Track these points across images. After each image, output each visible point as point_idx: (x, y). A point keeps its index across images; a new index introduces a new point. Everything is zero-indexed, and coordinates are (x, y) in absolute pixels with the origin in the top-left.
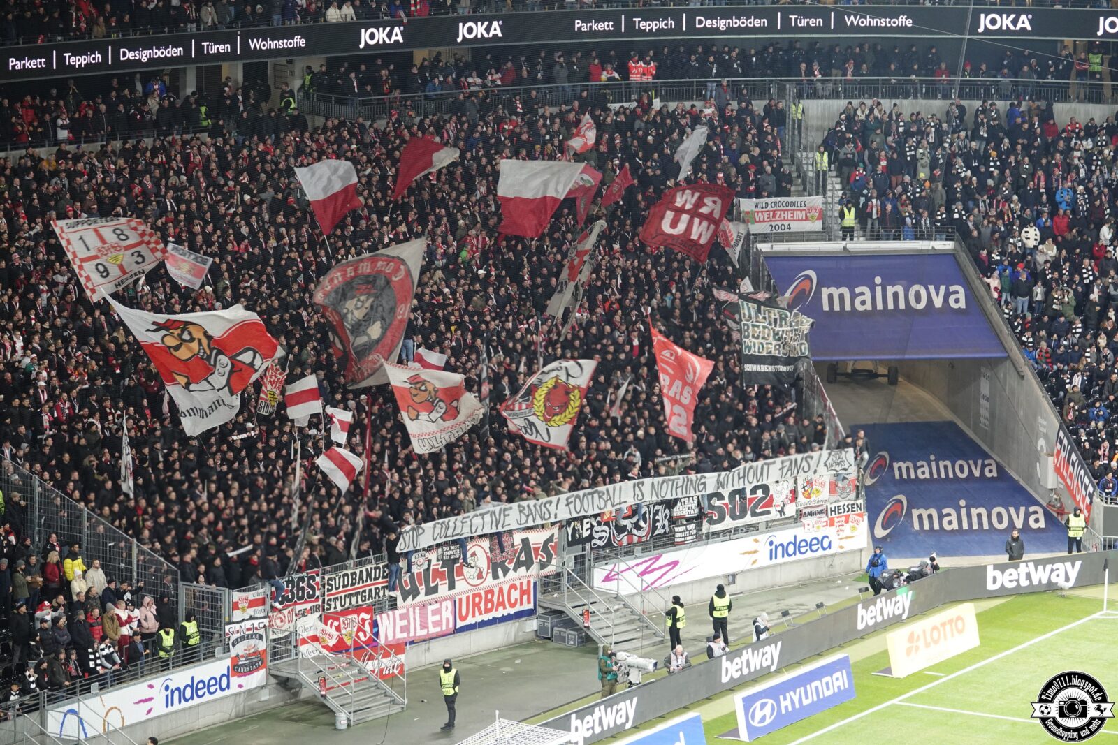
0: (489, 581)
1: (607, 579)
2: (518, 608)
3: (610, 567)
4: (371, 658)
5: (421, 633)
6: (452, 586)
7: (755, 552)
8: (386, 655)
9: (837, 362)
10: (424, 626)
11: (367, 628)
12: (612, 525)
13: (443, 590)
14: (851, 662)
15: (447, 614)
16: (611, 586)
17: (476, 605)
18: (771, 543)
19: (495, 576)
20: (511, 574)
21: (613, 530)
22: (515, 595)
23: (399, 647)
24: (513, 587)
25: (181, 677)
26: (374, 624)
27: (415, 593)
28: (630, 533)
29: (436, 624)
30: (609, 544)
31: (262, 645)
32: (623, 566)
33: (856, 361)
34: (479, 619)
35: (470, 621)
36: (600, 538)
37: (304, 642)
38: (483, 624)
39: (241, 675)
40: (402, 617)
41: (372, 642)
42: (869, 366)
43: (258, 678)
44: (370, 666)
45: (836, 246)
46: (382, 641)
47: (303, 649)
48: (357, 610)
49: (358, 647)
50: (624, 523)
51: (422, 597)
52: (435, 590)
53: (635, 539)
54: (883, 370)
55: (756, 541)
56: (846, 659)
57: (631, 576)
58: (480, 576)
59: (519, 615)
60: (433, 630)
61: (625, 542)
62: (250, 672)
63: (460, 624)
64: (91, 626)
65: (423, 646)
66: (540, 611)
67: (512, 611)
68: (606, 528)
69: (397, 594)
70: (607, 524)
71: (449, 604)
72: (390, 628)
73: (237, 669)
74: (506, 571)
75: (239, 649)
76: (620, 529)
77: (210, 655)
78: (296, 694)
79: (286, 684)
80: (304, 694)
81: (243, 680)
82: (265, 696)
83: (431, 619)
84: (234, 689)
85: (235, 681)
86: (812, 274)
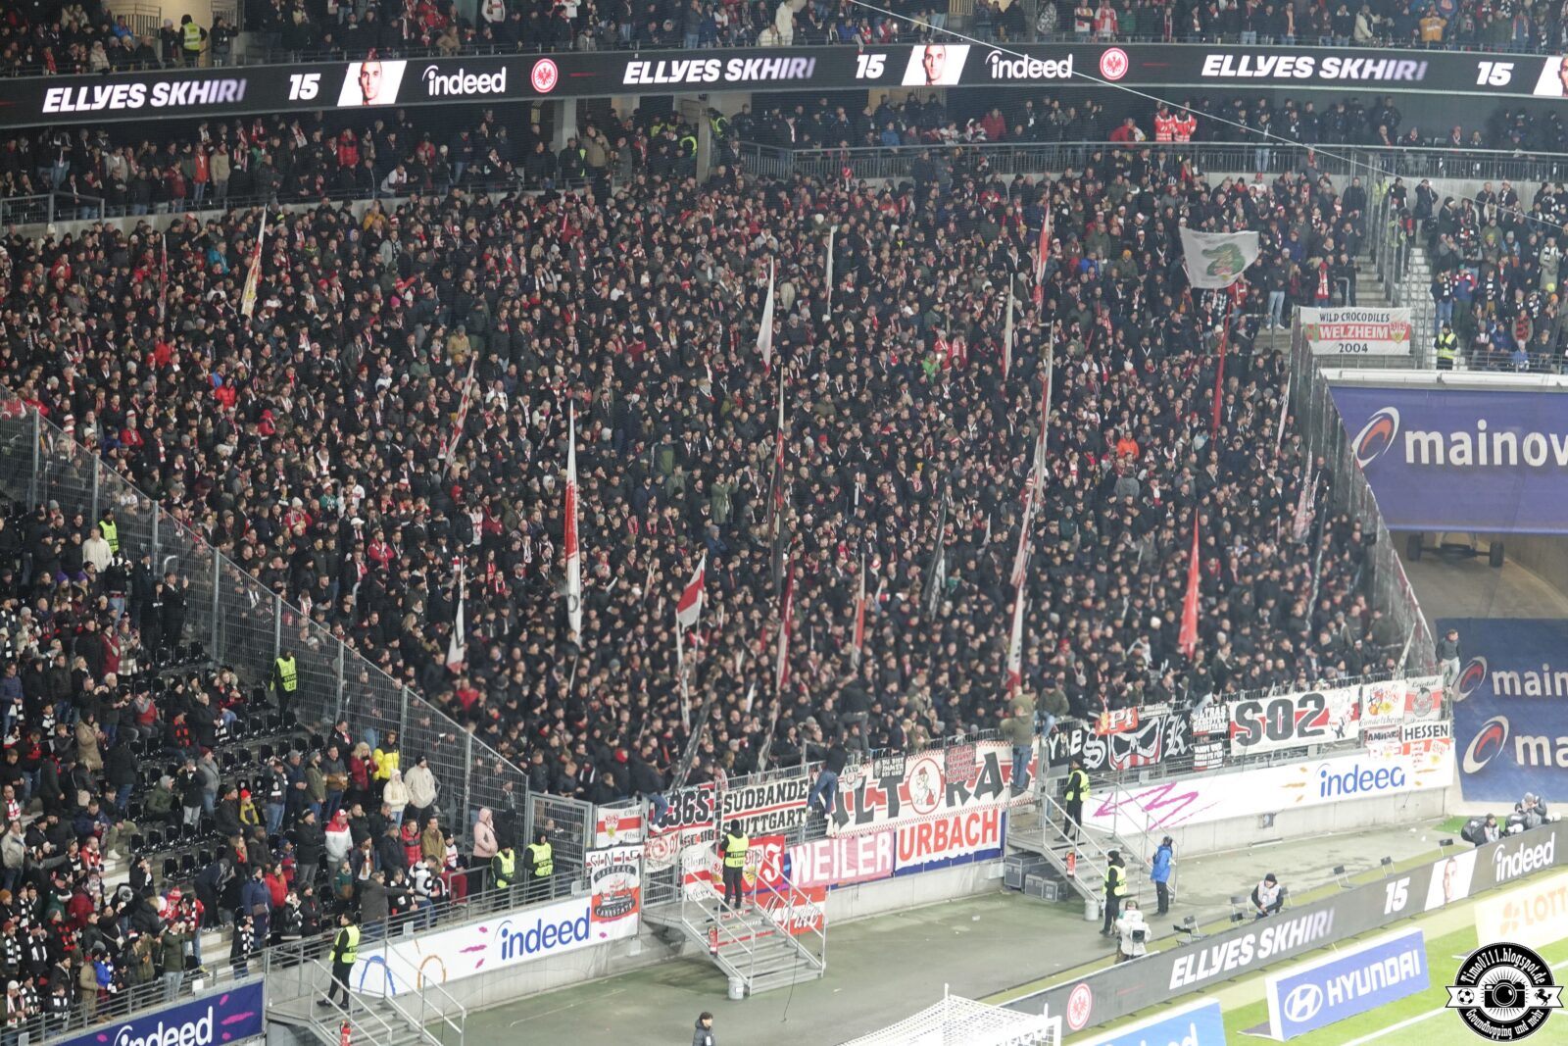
0: (942, 808)
1: (1101, 812)
2: (980, 846)
3: (1105, 797)
4: (779, 904)
5: (848, 874)
6: (893, 812)
8: (800, 901)
9: (1422, 533)
10: (852, 865)
11: (776, 865)
12: (1111, 741)
13: (881, 815)
14: (1426, 939)
15: (884, 851)
16: (1105, 824)
17: (923, 840)
18: (1324, 774)
19: (950, 802)
20: (972, 801)
21: (1111, 747)
22: (976, 828)
23: (817, 892)
24: (974, 817)
25: (523, 919)
26: (786, 860)
27: (843, 819)
28: (1134, 752)
29: (869, 863)
30: (1105, 766)
31: (634, 881)
32: (1122, 796)
33: (1446, 533)
34: (926, 858)
35: (914, 861)
36: (1094, 758)
37: (691, 879)
38: (932, 866)
39: (604, 920)
40: (825, 851)
41: (782, 884)
42: (1465, 540)
43: (627, 925)
44: (777, 915)
45: (1428, 376)
46: (795, 882)
47: (689, 888)
48: (764, 839)
49: (763, 890)
50: (1126, 737)
51: (851, 826)
52: (869, 817)
53: (1141, 761)
54: (1483, 547)
55: (1304, 769)
56: (1419, 936)
57: (1133, 810)
58: (930, 800)
59: (980, 856)
60: (864, 871)
61: (1127, 763)
62: (617, 917)
63: (900, 864)
64: (407, 845)
65: (850, 891)
66: (1009, 851)
67: (971, 850)
68: (1101, 744)
70: (1103, 738)
71: (887, 837)
72: (807, 863)
73: (599, 911)
74: (965, 796)
75: (604, 886)
76: (1121, 746)
77: (564, 892)
78: (677, 949)
79: (663, 935)
80: (688, 949)
81: (607, 927)
82: (636, 949)
83: (863, 855)
84: (594, 939)
85: (596, 927)
86: (1394, 412)
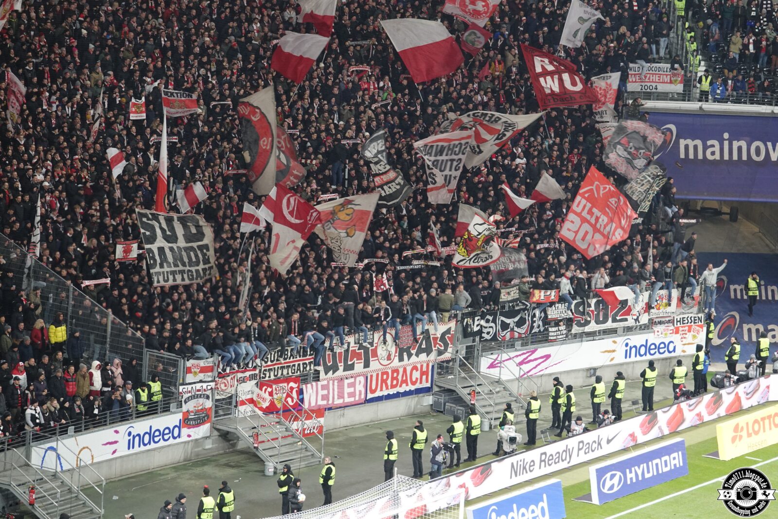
0: (396, 363)
1: (492, 366)
2: (418, 386)
3: (494, 357)
4: (296, 419)
5: (338, 402)
6: (367, 365)
7: (614, 351)
8: (309, 417)
9: (689, 200)
10: (341, 396)
11: (294, 395)
12: (499, 323)
13: (359, 367)
14: (686, 445)
15: (360, 387)
16: (495, 372)
17: (384, 381)
18: (627, 345)
19: (401, 359)
20: (414, 358)
21: (499, 327)
22: (416, 375)
23: (319, 412)
24: (415, 368)
25: (141, 426)
26: (300, 392)
27: (335, 369)
28: (512, 330)
29: (351, 395)
30: (494, 338)
31: (209, 404)
32: (505, 356)
33: (704, 200)
34: (385, 393)
35: (378, 394)
36: (488, 333)
37: (243, 403)
38: (389, 397)
39: (190, 427)
40: (324, 387)
41: (298, 407)
42: (715, 205)
43: (204, 430)
44: (295, 425)
45: (693, 106)
46: (306, 406)
47: (242, 408)
48: (288, 380)
49: (286, 410)
50: (508, 321)
51: (340, 373)
52: (351, 367)
53: (516, 335)
54: (726, 209)
55: (615, 342)
56: (682, 443)
57: (511, 365)
58: (389, 358)
59: (418, 391)
60: (348, 400)
61: (508, 336)
62: (198, 425)
63: (370, 396)
65: (339, 412)
66: (436, 389)
67: (413, 388)
68: (493, 325)
69: (320, 368)
70: (494, 321)
71: (362, 379)
72: (312, 395)
73: (187, 422)
74: (410, 356)
75: (190, 406)
76: (505, 326)
77: (166, 409)
78: (234, 445)
79: (226, 437)
80: (241, 445)
81: (192, 431)
82: (209, 445)
83: (347, 390)
84: (184, 438)
85: (185, 431)
86: (673, 127)
